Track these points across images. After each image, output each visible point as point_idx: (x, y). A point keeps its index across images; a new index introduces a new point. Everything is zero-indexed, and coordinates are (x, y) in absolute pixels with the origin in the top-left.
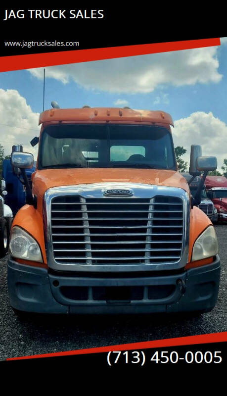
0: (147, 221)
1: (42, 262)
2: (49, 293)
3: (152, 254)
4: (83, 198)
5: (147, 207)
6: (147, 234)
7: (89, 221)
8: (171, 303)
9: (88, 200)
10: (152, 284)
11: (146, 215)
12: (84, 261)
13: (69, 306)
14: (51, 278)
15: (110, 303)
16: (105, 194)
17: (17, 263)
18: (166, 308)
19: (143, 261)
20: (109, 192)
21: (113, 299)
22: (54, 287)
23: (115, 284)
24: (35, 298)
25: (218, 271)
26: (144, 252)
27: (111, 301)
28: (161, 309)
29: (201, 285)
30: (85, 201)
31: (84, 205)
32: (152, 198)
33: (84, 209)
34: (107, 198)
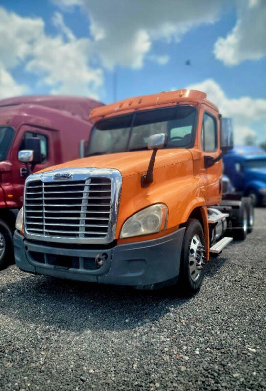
0: (81, 200)
1: (22, 231)
2: (25, 255)
3: (87, 229)
4: (43, 182)
5: (82, 188)
6: (81, 211)
7: (45, 200)
8: (101, 275)
10: (86, 256)
11: (81, 195)
12: (42, 233)
13: (35, 267)
14: (24, 244)
16: (54, 179)
18: (97, 279)
20: (57, 177)
22: (26, 251)
26: (78, 227)
27: (57, 267)
28: (93, 279)
29: (130, 261)
31: (43, 187)
32: (87, 179)
33: (43, 191)
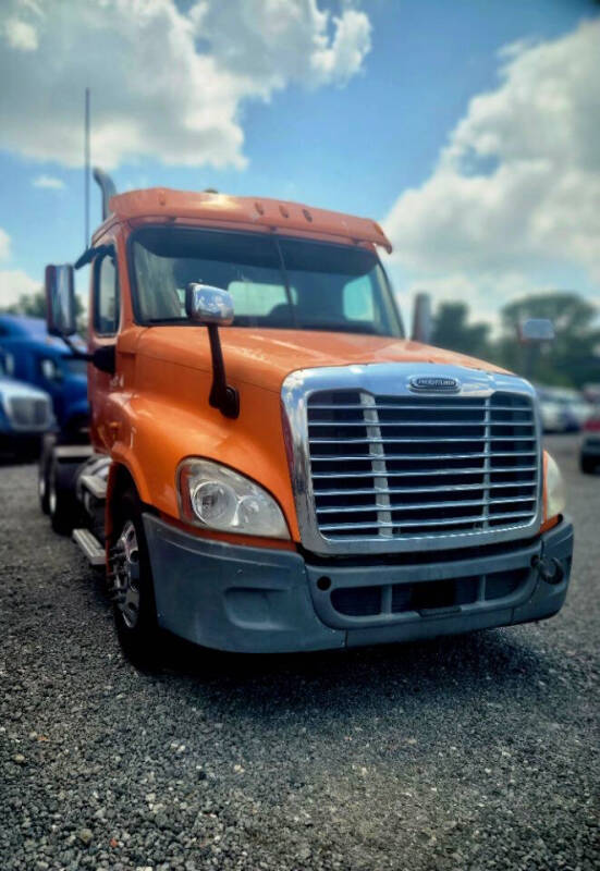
0: (482, 443)
1: (289, 537)
2: (308, 605)
3: (491, 509)
4: (371, 394)
5: (482, 415)
6: (484, 470)
7: (385, 445)
8: (521, 604)
9: (379, 400)
10: (496, 569)
11: (480, 431)
13: (347, 629)
14: (312, 572)
15: (426, 616)
16: (414, 388)
17: (225, 544)
19: (479, 525)
20: (420, 384)
21: (431, 607)
22: (318, 592)
23: (435, 576)
24: (274, 619)
25: (570, 542)
26: (481, 507)
27: (429, 612)
30: (373, 401)
31: (371, 409)
32: (490, 397)
33: (373, 421)
34: (417, 394)
